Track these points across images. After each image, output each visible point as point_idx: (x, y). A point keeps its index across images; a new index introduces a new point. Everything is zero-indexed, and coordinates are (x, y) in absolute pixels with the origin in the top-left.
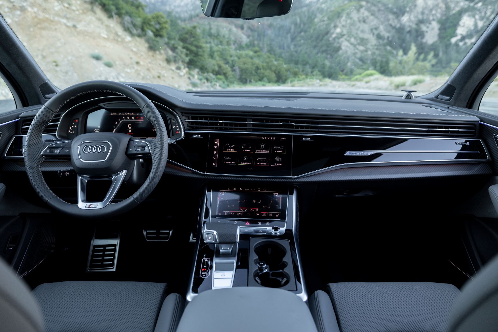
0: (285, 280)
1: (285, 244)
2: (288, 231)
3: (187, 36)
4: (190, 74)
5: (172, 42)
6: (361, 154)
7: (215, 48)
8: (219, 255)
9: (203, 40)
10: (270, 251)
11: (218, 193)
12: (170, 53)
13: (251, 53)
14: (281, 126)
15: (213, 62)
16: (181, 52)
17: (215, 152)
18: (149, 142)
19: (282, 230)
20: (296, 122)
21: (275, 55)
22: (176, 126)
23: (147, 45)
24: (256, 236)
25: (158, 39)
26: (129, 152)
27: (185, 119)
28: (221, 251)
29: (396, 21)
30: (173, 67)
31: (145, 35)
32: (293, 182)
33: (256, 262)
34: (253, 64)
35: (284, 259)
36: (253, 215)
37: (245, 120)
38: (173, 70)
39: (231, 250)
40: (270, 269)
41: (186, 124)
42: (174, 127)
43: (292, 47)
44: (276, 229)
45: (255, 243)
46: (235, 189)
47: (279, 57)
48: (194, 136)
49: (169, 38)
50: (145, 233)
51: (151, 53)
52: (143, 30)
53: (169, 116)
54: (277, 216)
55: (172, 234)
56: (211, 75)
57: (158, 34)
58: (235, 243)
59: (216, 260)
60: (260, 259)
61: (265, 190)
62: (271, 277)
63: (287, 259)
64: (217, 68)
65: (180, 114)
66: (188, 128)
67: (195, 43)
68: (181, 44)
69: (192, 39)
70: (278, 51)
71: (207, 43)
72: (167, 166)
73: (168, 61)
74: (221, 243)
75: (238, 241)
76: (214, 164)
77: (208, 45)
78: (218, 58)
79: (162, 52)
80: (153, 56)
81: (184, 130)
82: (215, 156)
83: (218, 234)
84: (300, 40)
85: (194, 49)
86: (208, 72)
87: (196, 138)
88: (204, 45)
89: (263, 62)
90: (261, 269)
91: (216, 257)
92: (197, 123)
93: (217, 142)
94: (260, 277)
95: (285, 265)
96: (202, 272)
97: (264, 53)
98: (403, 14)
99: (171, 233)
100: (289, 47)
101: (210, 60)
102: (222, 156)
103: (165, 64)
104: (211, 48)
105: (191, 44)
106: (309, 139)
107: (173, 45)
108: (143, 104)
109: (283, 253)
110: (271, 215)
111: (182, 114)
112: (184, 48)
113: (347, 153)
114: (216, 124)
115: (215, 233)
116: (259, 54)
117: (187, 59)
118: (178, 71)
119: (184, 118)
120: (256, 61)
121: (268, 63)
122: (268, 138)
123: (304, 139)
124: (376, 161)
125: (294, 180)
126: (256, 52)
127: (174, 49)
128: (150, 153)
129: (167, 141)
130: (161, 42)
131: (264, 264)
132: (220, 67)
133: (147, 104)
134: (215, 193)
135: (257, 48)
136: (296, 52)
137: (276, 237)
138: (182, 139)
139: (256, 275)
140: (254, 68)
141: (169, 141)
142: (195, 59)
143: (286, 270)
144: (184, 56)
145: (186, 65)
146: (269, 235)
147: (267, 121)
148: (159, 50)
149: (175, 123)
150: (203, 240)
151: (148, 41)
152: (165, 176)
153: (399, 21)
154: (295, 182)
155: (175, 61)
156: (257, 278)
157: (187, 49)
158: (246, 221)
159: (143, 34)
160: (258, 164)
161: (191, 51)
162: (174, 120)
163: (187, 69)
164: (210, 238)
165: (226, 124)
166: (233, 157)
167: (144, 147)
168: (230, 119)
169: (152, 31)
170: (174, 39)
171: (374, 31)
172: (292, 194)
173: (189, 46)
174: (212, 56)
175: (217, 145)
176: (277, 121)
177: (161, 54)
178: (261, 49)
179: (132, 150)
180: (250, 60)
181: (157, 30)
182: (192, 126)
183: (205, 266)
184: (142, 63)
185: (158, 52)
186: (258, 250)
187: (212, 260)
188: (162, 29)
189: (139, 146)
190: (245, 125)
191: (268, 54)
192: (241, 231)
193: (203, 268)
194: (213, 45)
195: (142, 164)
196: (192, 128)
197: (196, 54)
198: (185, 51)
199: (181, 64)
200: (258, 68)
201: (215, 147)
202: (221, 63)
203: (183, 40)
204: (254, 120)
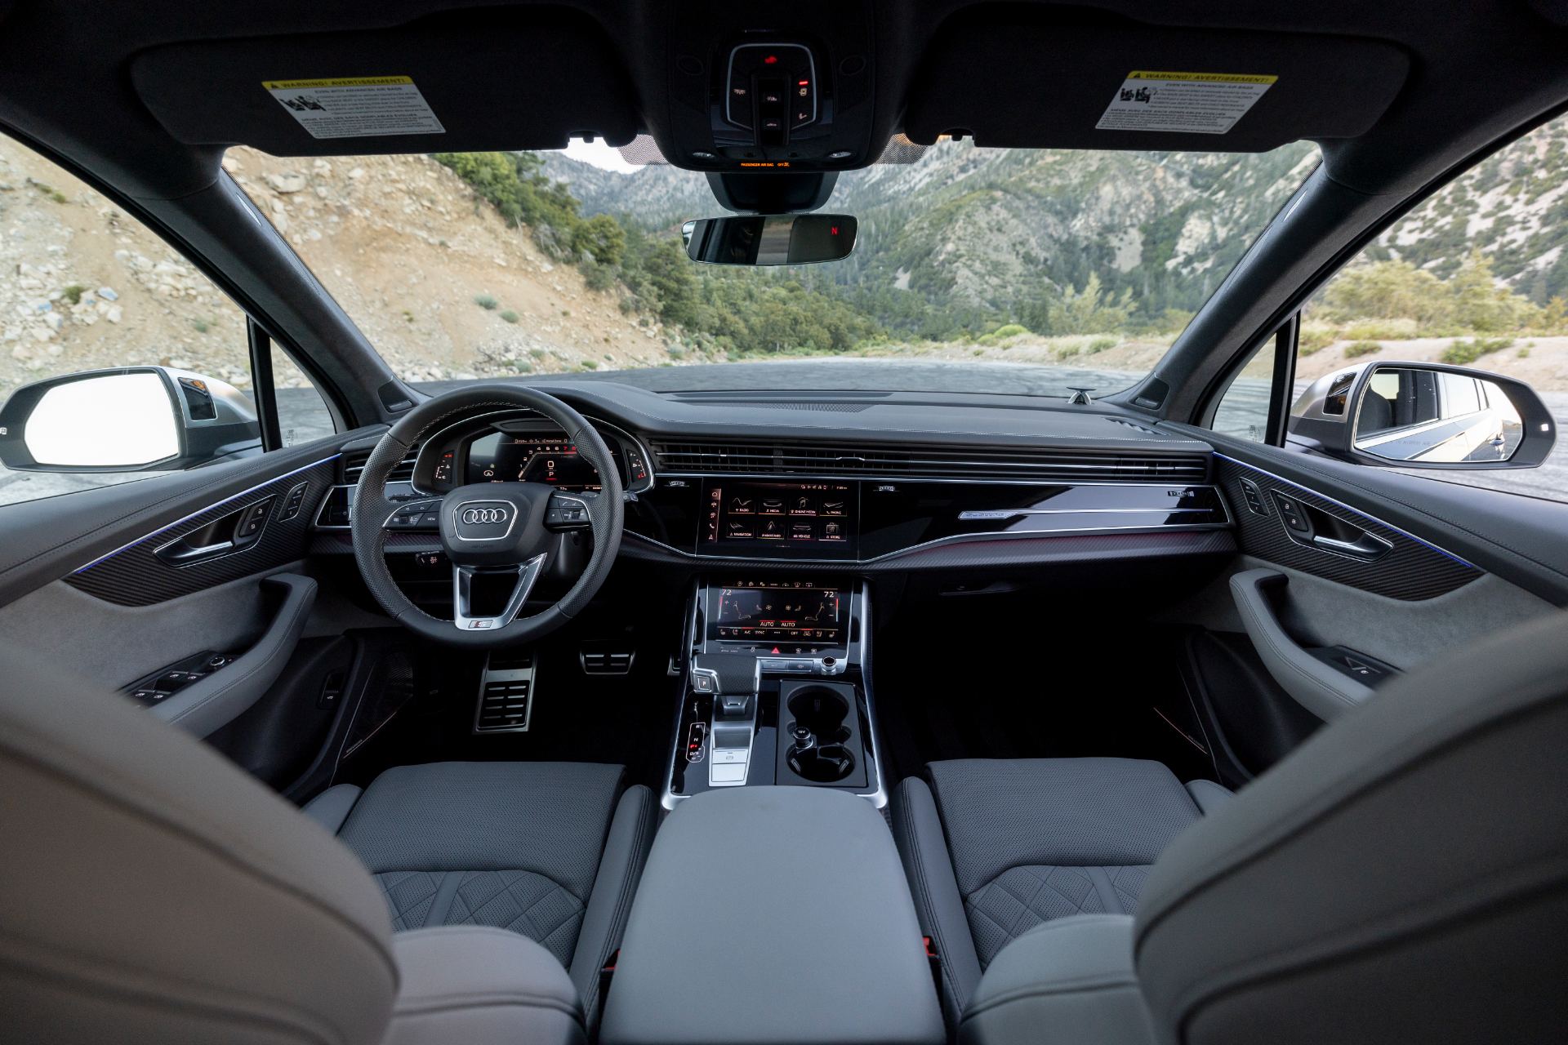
0: (846, 763)
1: (846, 691)
2: (852, 667)
3: (660, 261)
4: (666, 334)
5: (632, 273)
6: (989, 517)
7: (714, 284)
8: (722, 716)
9: (691, 268)
10: (817, 704)
11: (721, 590)
12: (628, 293)
13: (783, 293)
14: (839, 463)
15: (711, 310)
16: (649, 291)
17: (713, 515)
18: (587, 500)
19: (841, 663)
20: (868, 456)
21: (828, 295)
22: (638, 463)
23: (582, 279)
24: (792, 676)
25: (604, 267)
26: (549, 521)
27: (656, 452)
28: (725, 707)
29: (1060, 228)
30: (634, 321)
31: (579, 260)
32: (861, 571)
33: (791, 729)
34: (787, 314)
35: (844, 724)
36: (785, 635)
37: (770, 452)
38: (634, 327)
39: (744, 706)
40: (819, 743)
41: (657, 460)
42: (635, 465)
43: (861, 280)
44: (829, 661)
45: (789, 690)
46: (751, 584)
47: (836, 300)
48: (673, 484)
49: (624, 266)
50: (582, 659)
51: (590, 295)
52: (574, 249)
53: (625, 446)
54: (831, 636)
55: (635, 659)
56: (707, 335)
57: (603, 258)
58: (751, 693)
59: (716, 727)
60: (800, 723)
61: (809, 585)
62: (819, 757)
63: (851, 722)
64: (717, 323)
65: (646, 442)
66: (662, 467)
67: (675, 274)
68: (649, 276)
69: (670, 267)
70: (835, 288)
71: (698, 273)
72: (623, 542)
73: (624, 310)
74: (725, 694)
75: (758, 689)
76: (711, 538)
77: (701, 278)
78: (719, 303)
79: (612, 291)
80: (594, 300)
81: (654, 472)
82: (713, 521)
83: (720, 676)
84: (878, 267)
85: (673, 285)
86: (700, 330)
87: (677, 488)
88: (692, 278)
89: (805, 310)
90: (801, 743)
91: (716, 720)
92: (678, 459)
93: (718, 494)
94: (799, 758)
95: (845, 735)
96: (690, 750)
97: (809, 293)
98: (1075, 215)
99: (632, 658)
100: (855, 281)
101: (705, 306)
102: (726, 521)
103: (618, 316)
104: (706, 283)
105: (668, 276)
106: (892, 489)
107: (634, 278)
108: (575, 429)
109: (843, 710)
110: (819, 634)
111: (650, 441)
112: (653, 284)
113: (964, 516)
114: (715, 460)
115: (714, 674)
116: (798, 293)
117: (660, 306)
118: (643, 329)
119: (653, 448)
120: (793, 307)
121: (815, 311)
122: (814, 487)
123: (881, 489)
124: (1014, 530)
125: (864, 568)
126: (792, 290)
127: (634, 286)
128: (589, 523)
129: (621, 496)
130: (610, 272)
131: (807, 734)
132: (723, 320)
133: (583, 429)
134: (714, 590)
135: (794, 283)
136: (870, 289)
137: (829, 678)
138: (651, 489)
139: (792, 754)
140: (788, 321)
141: (626, 497)
142: (675, 304)
143: (847, 745)
144: (653, 300)
145: (658, 317)
146: (816, 675)
147: (811, 454)
148: (606, 288)
149: (636, 458)
150: (691, 687)
151: (584, 271)
152: (621, 561)
153: (1067, 228)
154: (866, 571)
155: (637, 310)
156: (794, 762)
157: (661, 286)
158: (771, 647)
159: (574, 258)
160: (795, 536)
161: (667, 290)
162: (634, 453)
163: (660, 325)
164: (704, 683)
165: (733, 460)
166: (747, 523)
167: (579, 510)
168: (742, 451)
169: (592, 252)
170: (635, 267)
171: (1019, 247)
172: (859, 591)
173: (664, 281)
174: (708, 300)
175: (716, 501)
176: (831, 454)
177: (610, 296)
178: (803, 285)
179: (556, 517)
180: (780, 306)
181: (602, 250)
182: (669, 464)
183: (696, 740)
184: (573, 314)
185: (604, 293)
186: (796, 705)
187: (709, 726)
188: (611, 247)
189: (568, 509)
190: (770, 461)
191: (816, 294)
192: (762, 668)
193: (692, 742)
194: (709, 277)
195: (576, 539)
196: (670, 469)
197: (678, 296)
198: (655, 289)
199: (648, 315)
200: (796, 321)
201: (714, 504)
202: (727, 312)
203: (652, 268)
204: (786, 453)
